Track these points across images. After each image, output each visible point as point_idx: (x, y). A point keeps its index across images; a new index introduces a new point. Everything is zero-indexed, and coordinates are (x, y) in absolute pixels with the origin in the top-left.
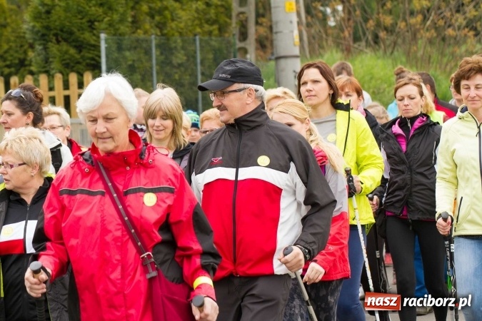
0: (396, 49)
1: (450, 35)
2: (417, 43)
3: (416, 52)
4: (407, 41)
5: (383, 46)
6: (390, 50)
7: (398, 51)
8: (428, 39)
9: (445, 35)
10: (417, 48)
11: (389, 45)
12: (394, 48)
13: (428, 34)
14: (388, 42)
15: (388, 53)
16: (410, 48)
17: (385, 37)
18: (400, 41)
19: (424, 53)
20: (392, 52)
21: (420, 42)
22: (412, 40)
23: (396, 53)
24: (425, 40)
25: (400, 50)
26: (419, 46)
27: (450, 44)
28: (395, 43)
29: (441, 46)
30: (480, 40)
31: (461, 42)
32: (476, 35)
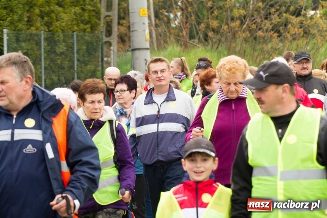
0: (220, 45)
1: (260, 36)
2: (235, 41)
3: (235, 47)
4: (229, 40)
5: (211, 43)
6: (216, 46)
7: (221, 46)
8: (244, 38)
9: (256, 35)
10: (236, 45)
11: (215, 42)
12: (219, 44)
13: (244, 34)
14: (214, 40)
15: (214, 48)
16: (230, 45)
17: (213, 36)
18: (223, 39)
19: (240, 48)
20: (217, 47)
21: (238, 40)
22: (232, 39)
23: (220, 48)
24: (241, 38)
25: (223, 46)
26: (237, 43)
27: (260, 42)
28: (220, 41)
29: (253, 44)
30: (282, 40)
31: (268, 41)
32: (279, 36)
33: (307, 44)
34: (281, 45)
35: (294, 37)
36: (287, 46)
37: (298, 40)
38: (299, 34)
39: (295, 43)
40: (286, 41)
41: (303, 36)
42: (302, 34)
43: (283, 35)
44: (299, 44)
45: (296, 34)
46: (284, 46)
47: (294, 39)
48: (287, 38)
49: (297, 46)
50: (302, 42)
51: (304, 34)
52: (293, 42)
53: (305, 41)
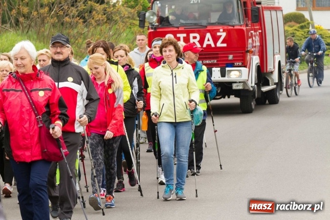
0: (30, 29)
1: (67, 22)
2: (44, 26)
3: (43, 32)
4: (38, 24)
5: (21, 28)
6: (26, 31)
7: (31, 30)
8: (52, 23)
9: (64, 21)
10: (44, 29)
11: (26, 27)
12: (29, 29)
13: (52, 20)
14: (25, 25)
15: (25, 32)
16: (40, 29)
17: (23, 21)
18: (33, 24)
19: (49, 33)
20: (28, 32)
21: (46, 25)
22: (41, 24)
23: (30, 32)
24: (49, 24)
25: (33, 30)
26: (46, 28)
27: (66, 27)
28: (30, 26)
29: (61, 29)
30: (87, 25)
31: (74, 26)
32: (84, 22)
33: (110, 29)
34: (86, 30)
35: (98, 23)
36: (91, 30)
37: (102, 25)
38: (102, 20)
39: (99, 28)
40: (91, 27)
41: (106, 22)
42: (105, 21)
43: (88, 21)
44: (103, 30)
45: (99, 20)
46: (88, 31)
47: (98, 25)
48: (91, 23)
49: (101, 31)
50: (105, 28)
51: (107, 20)
52: (97, 27)
53: (108, 27)
